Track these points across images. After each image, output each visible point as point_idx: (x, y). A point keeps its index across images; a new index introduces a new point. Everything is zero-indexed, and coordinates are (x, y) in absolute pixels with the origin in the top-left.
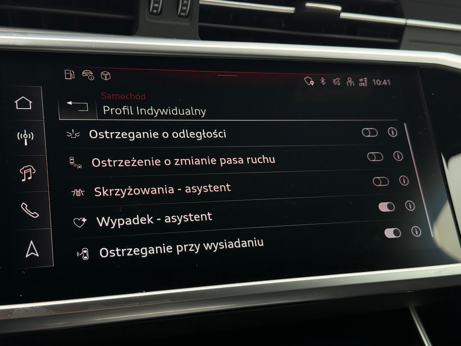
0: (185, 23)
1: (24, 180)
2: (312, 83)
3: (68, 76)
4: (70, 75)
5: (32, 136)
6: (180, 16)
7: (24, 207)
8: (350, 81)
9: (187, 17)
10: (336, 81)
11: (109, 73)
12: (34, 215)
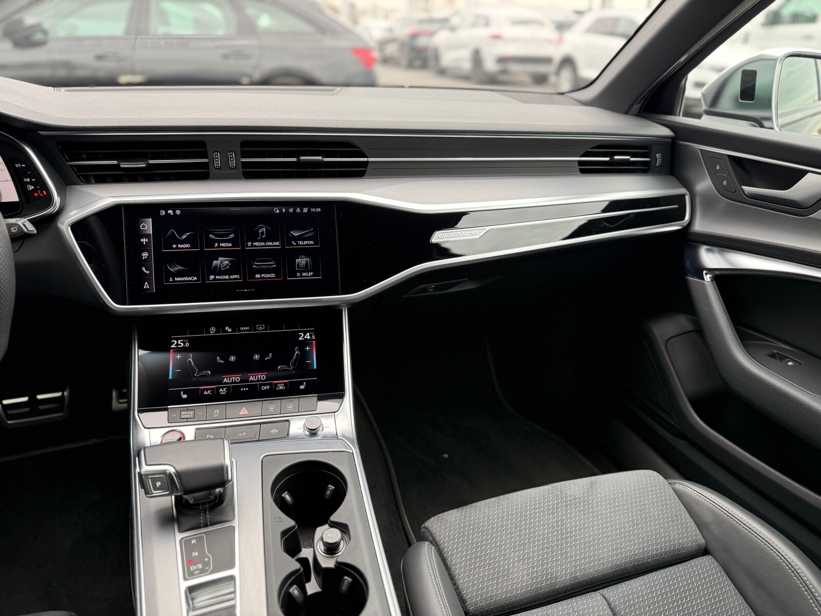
0: (235, 171)
1: (143, 258)
2: (278, 211)
3: (162, 213)
4: (163, 213)
5: (147, 240)
6: (231, 168)
7: (144, 269)
8: (298, 210)
9: (235, 168)
10: (291, 210)
11: (179, 211)
12: (147, 272)
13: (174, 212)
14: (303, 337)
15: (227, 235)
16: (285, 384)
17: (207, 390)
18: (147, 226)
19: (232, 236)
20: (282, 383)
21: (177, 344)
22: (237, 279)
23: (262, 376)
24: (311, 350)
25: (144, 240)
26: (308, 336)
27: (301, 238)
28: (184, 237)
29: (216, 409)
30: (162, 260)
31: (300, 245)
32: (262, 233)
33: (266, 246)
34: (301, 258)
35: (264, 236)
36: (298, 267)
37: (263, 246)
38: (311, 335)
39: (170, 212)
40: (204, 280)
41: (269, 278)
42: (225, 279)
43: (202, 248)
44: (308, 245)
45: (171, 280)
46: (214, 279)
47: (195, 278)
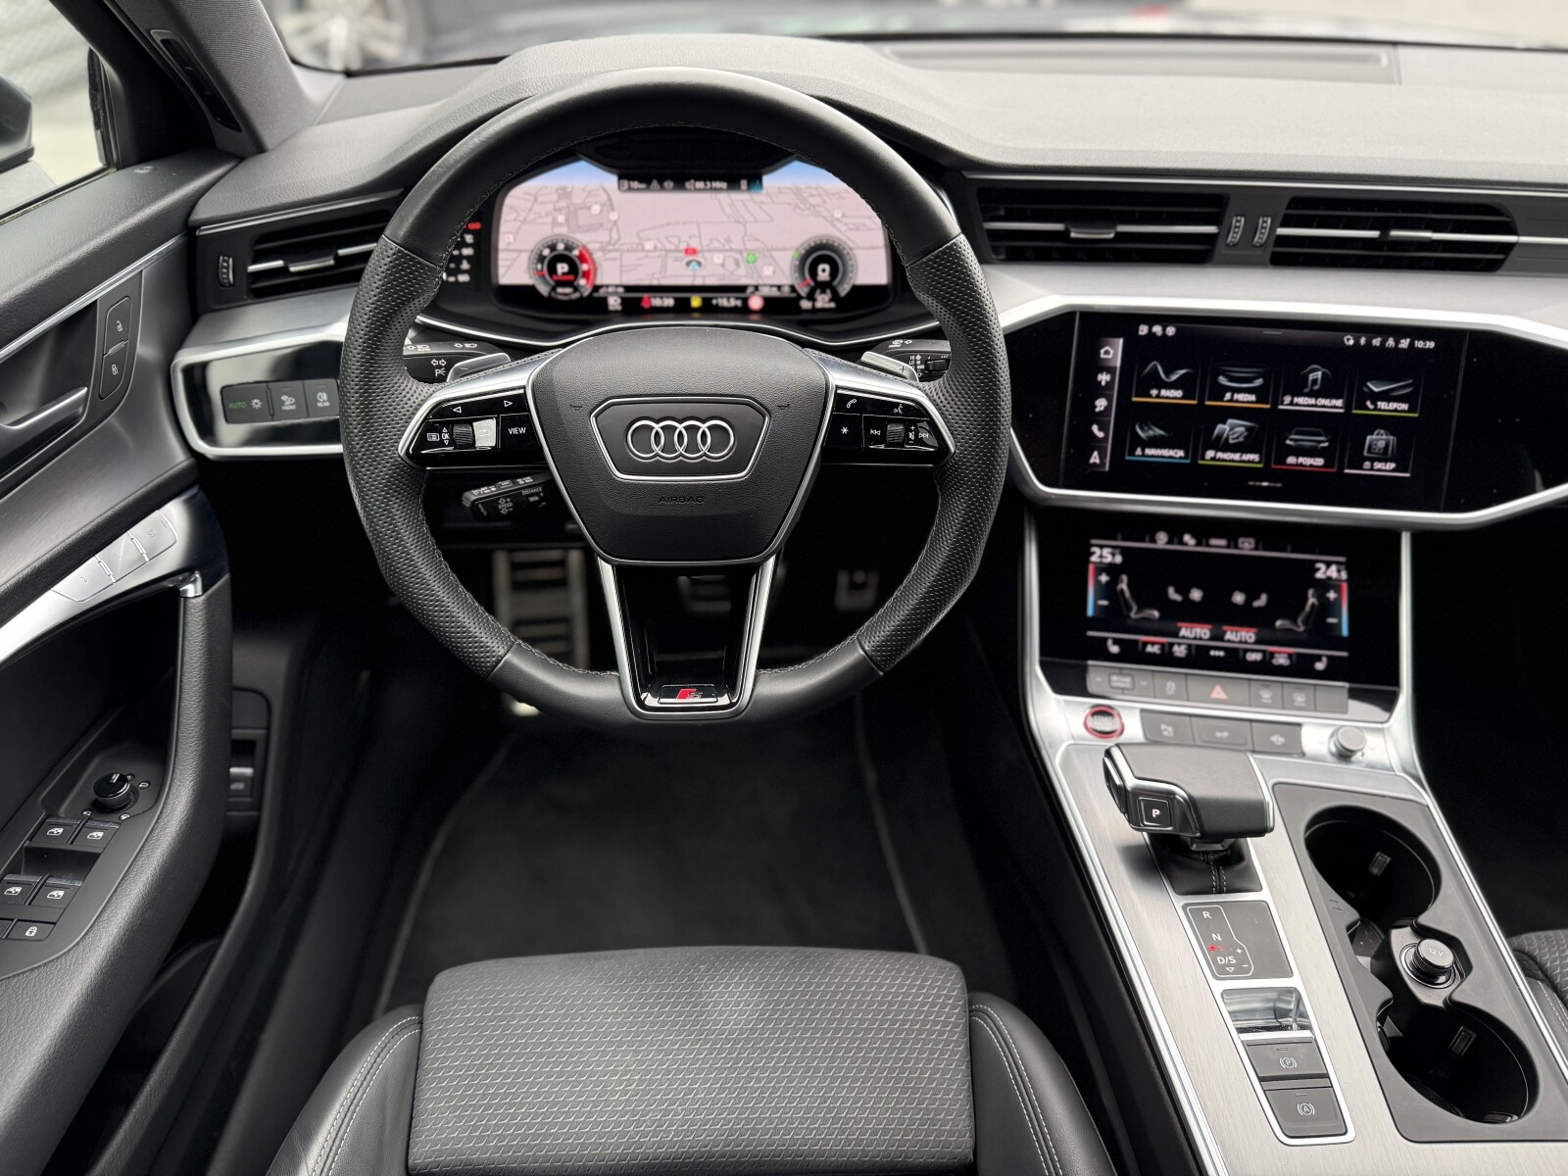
0: (1259, 252)
1: (1097, 410)
2: (1351, 342)
3: (1143, 331)
5: (1108, 378)
6: (1255, 247)
7: (1095, 428)
8: (1391, 342)
9: (1261, 246)
10: (1376, 342)
11: (1173, 330)
12: (1100, 435)
13: (1164, 330)
14: (1325, 573)
15: (1250, 380)
16: (1290, 656)
17: (1153, 644)
18: (1113, 352)
19: (1259, 382)
20: (1284, 653)
21: (1101, 556)
22: (1253, 462)
23: (1248, 635)
24: (1338, 600)
25: (1104, 378)
26: (1333, 572)
27: (1386, 396)
28: (1174, 377)
29: (1171, 681)
30: (1129, 415)
31: (1380, 410)
32: (1315, 381)
33: (1316, 406)
34: (1378, 434)
35: (1316, 387)
36: (1369, 451)
37: (1312, 406)
38: (1339, 571)
39: (1157, 329)
40: (1195, 459)
41: (1311, 466)
42: (1232, 461)
43: (1201, 401)
44: (1396, 410)
45: (1139, 451)
46: (1213, 459)
47: (1181, 453)
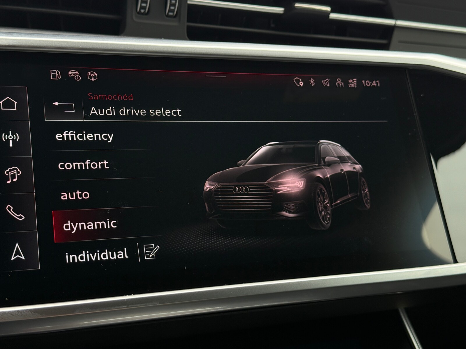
1: (9, 182)
4: (56, 75)
5: (17, 137)
6: (168, 16)
7: (10, 209)
8: (339, 82)
9: (175, 17)
10: (326, 82)
11: (95, 74)
12: (20, 217)
13: (83, 74)
25: (11, 138)
39: (73, 74)
